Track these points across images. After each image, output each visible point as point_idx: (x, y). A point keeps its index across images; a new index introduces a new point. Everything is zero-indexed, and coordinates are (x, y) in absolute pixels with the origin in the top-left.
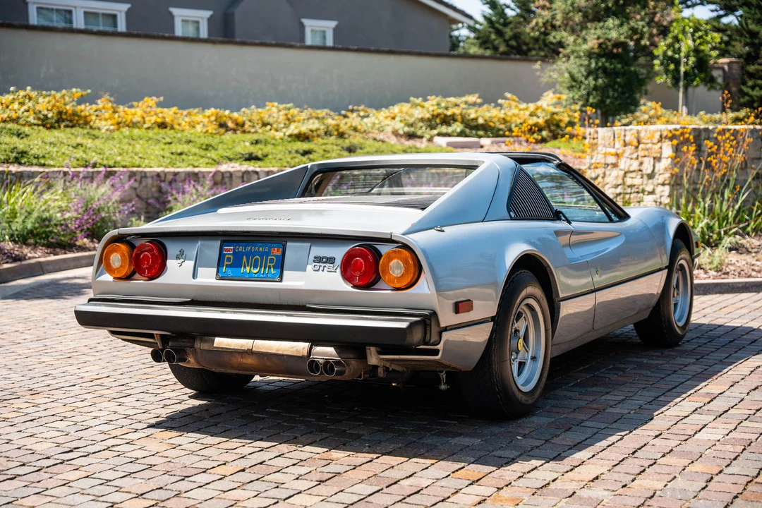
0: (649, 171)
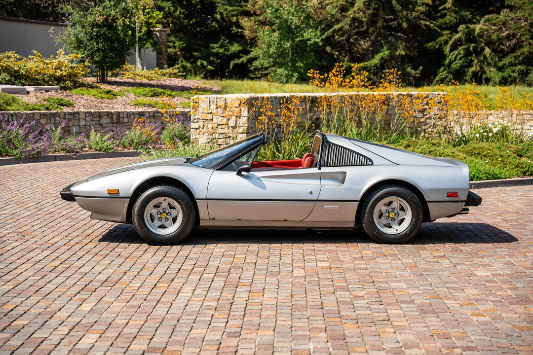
0: (233, 125)
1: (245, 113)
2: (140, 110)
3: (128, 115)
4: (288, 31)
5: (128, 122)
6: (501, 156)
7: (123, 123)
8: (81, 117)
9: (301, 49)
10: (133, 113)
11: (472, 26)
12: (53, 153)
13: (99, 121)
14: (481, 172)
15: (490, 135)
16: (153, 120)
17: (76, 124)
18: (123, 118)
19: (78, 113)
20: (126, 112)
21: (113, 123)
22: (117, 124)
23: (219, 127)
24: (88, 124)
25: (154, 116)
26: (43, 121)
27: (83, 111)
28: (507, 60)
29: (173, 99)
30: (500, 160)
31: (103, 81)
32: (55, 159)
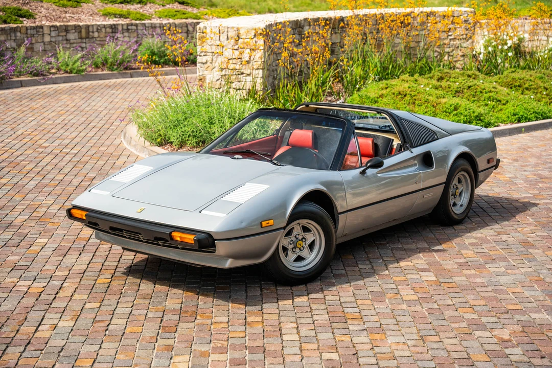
0: (247, 59)
1: (262, 44)
2: (112, 21)
3: (98, 29)
5: (99, 37)
6: (546, 89)
7: (93, 38)
8: (45, 32)
10: (105, 26)
12: (18, 77)
13: (66, 36)
14: (529, 111)
15: (506, 47)
16: (126, 34)
17: (39, 41)
18: (93, 32)
19: (41, 27)
20: (96, 25)
21: (81, 38)
22: (87, 40)
23: (231, 62)
24: (53, 40)
25: (128, 30)
26: (2, 38)
27: (47, 24)
29: (145, 7)
30: (545, 93)
32: (22, 84)
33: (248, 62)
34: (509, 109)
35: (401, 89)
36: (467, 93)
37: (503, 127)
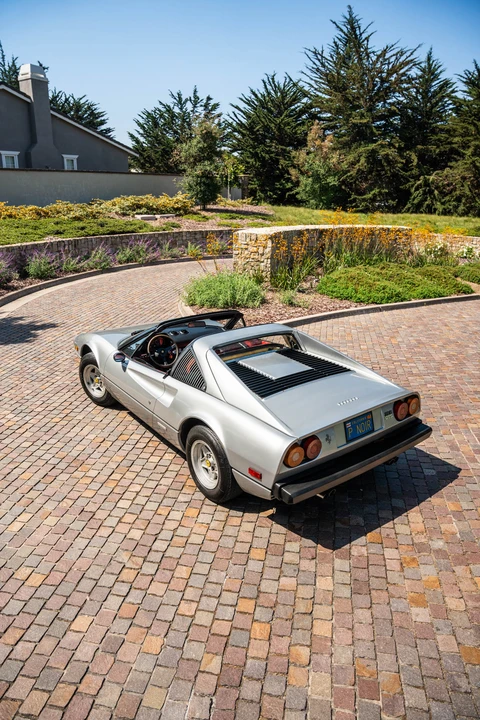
0: (262, 253)
1: (270, 244)
2: (221, 229)
4: (317, 178)
8: (184, 235)
9: (325, 189)
11: (428, 177)
13: (194, 236)
14: (432, 292)
17: (180, 239)
19: (183, 232)
21: (203, 237)
23: (252, 254)
24: (187, 239)
26: (160, 238)
27: (185, 231)
28: (447, 198)
29: (243, 221)
30: (444, 280)
31: (205, 209)
32: (165, 262)
33: (262, 255)
34: (419, 289)
35: (353, 274)
36: (396, 278)
37: (413, 301)
